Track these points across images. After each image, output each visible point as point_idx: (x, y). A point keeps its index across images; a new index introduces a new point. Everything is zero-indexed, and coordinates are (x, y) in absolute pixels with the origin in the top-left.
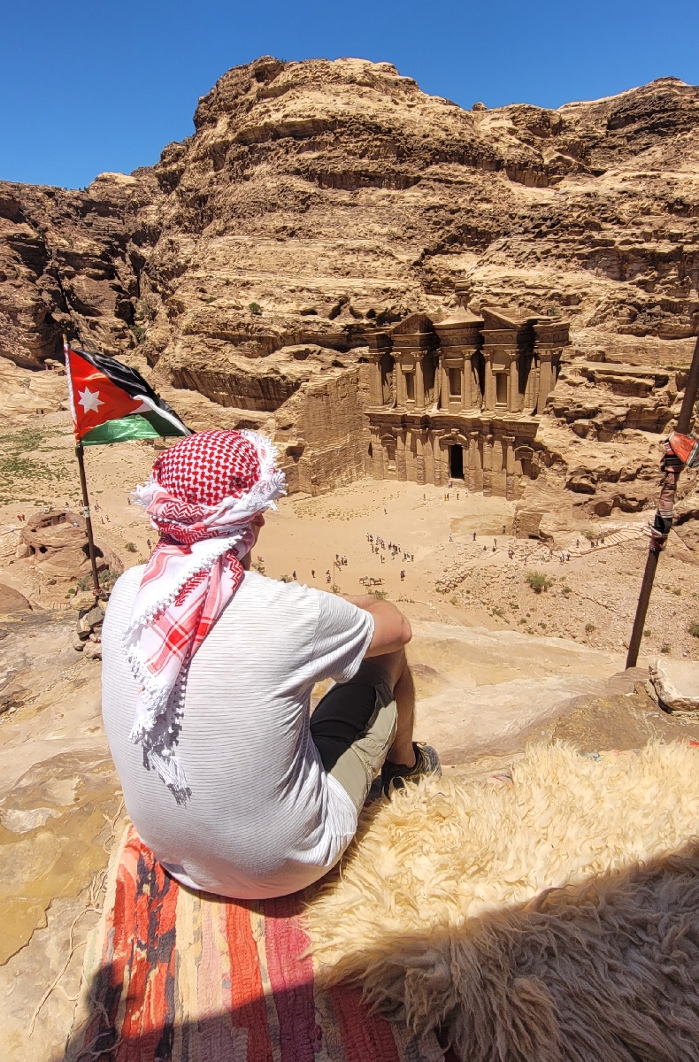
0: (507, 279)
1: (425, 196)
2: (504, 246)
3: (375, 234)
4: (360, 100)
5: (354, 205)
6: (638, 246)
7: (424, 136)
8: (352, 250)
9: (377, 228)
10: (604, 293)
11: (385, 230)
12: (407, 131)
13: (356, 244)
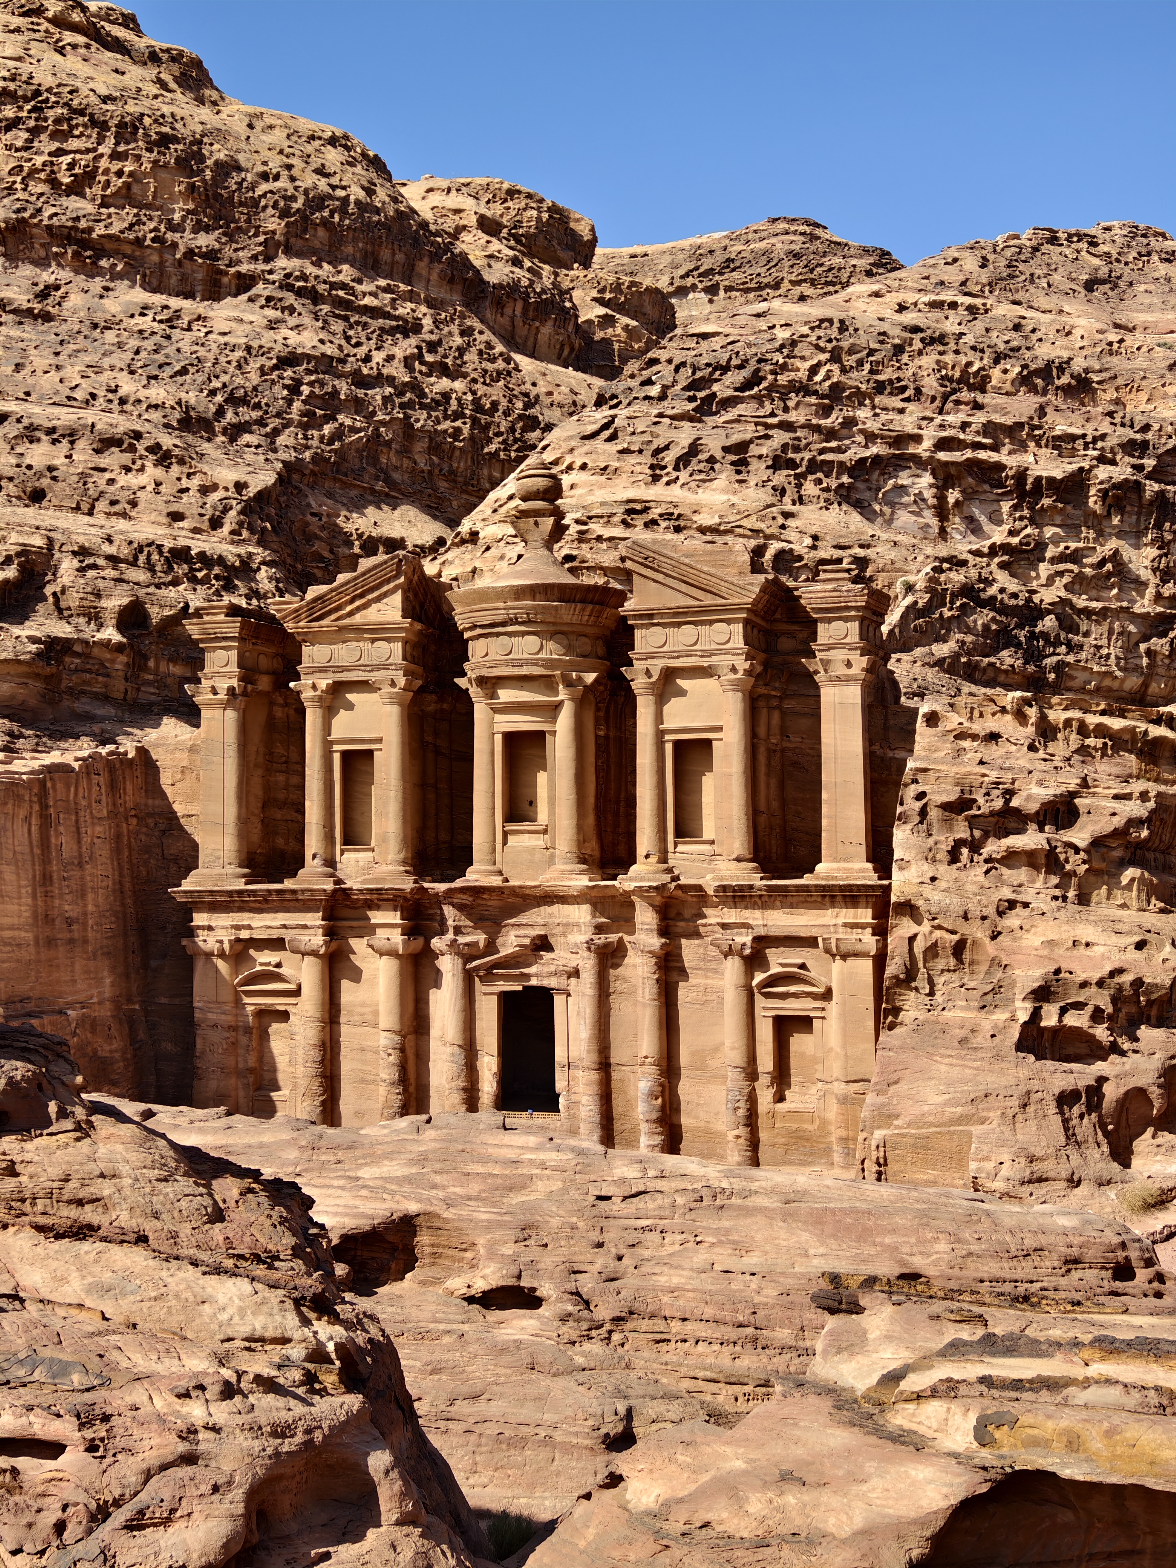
0: (638, 507)
1: (272, 325)
2: (605, 427)
3: (123, 401)
4: (58, 57)
5: (47, 317)
6: (983, 455)
7: (265, 176)
8: (51, 431)
9: (128, 386)
10: (913, 567)
11: (157, 393)
12: (218, 153)
13: (65, 417)
